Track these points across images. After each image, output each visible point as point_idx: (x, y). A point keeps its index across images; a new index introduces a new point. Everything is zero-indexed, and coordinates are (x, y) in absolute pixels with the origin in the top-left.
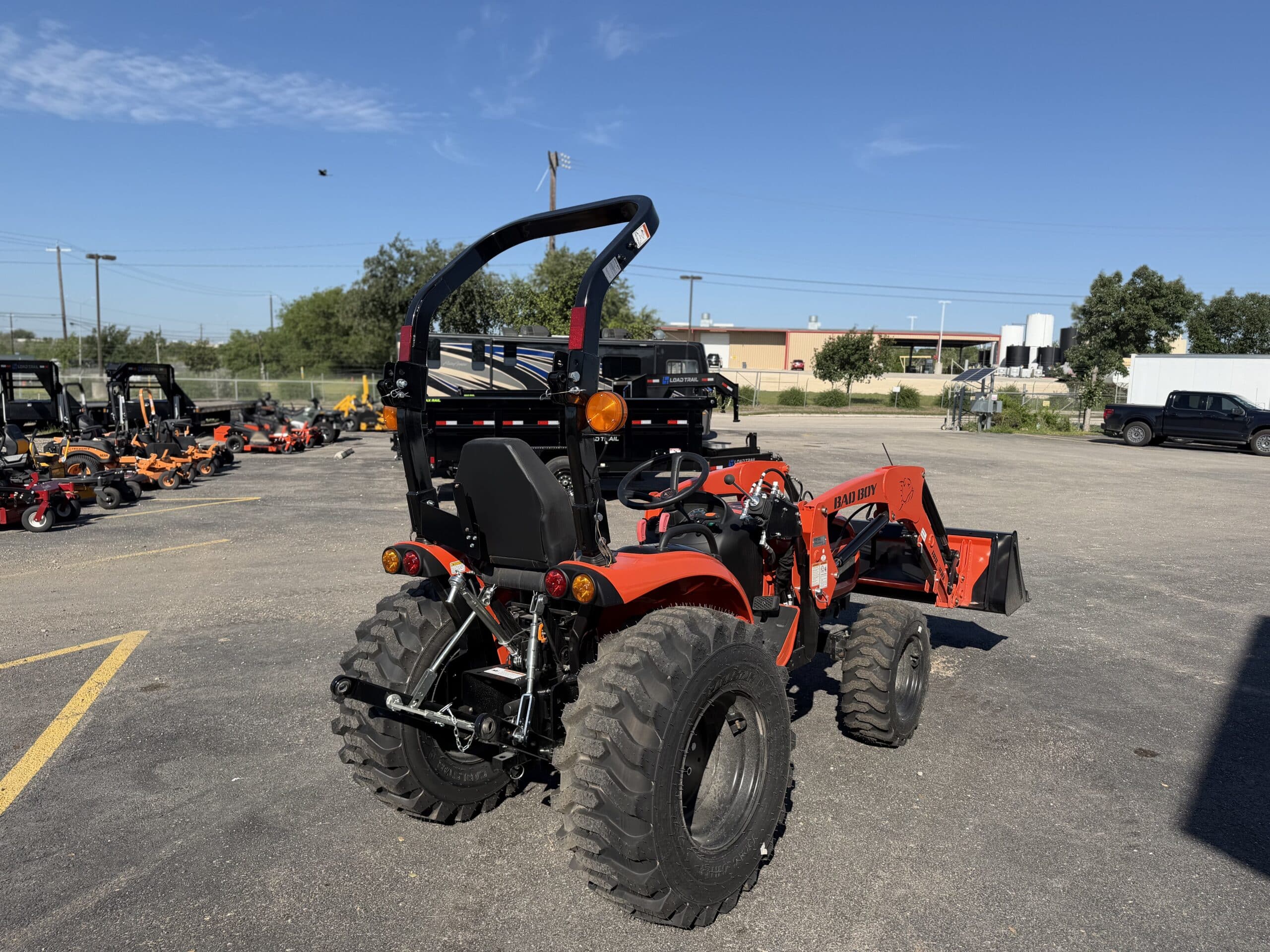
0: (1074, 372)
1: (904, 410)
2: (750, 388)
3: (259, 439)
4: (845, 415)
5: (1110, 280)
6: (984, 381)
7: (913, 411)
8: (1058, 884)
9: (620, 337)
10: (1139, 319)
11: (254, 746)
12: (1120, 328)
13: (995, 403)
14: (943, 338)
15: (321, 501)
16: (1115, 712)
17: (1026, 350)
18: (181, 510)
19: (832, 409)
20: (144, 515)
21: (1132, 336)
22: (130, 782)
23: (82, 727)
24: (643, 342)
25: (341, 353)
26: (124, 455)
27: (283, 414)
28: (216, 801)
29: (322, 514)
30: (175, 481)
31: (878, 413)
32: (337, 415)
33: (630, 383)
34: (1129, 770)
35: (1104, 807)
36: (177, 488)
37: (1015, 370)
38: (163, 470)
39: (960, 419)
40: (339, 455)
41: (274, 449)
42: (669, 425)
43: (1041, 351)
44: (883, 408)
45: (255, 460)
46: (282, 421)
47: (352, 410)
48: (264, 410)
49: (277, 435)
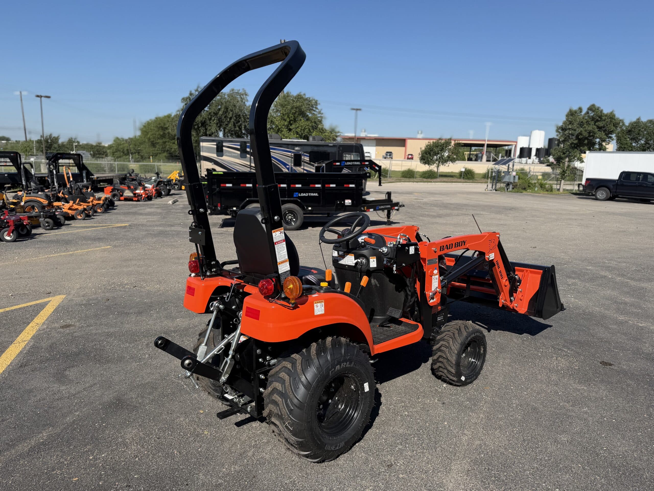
0: (555, 161)
1: (467, 181)
2: (386, 169)
3: (128, 193)
4: (436, 183)
5: (576, 112)
6: (509, 165)
7: (471, 181)
8: (564, 438)
9: (319, 140)
10: (589, 133)
11: (121, 359)
12: (580, 137)
13: (514, 177)
14: (487, 143)
15: (160, 227)
16: (588, 341)
17: (530, 150)
18: (86, 231)
19: (429, 180)
20: (66, 233)
21: (586, 142)
22: (51, 379)
23: (27, 348)
24: (331, 143)
25: (171, 149)
26: (56, 201)
27: (141, 181)
28: (99, 390)
29: (161, 233)
30: (83, 215)
31: (453, 182)
32: (169, 181)
33: (324, 165)
34: (598, 373)
35: (586, 394)
36: (84, 219)
37: (524, 160)
38: (76, 209)
39: (496, 185)
40: (170, 202)
41: (136, 199)
42: (345, 187)
43: (538, 150)
44: (455, 179)
45: (126, 205)
46: (140, 184)
47: (177, 179)
48: (131, 178)
49: (137, 191)
